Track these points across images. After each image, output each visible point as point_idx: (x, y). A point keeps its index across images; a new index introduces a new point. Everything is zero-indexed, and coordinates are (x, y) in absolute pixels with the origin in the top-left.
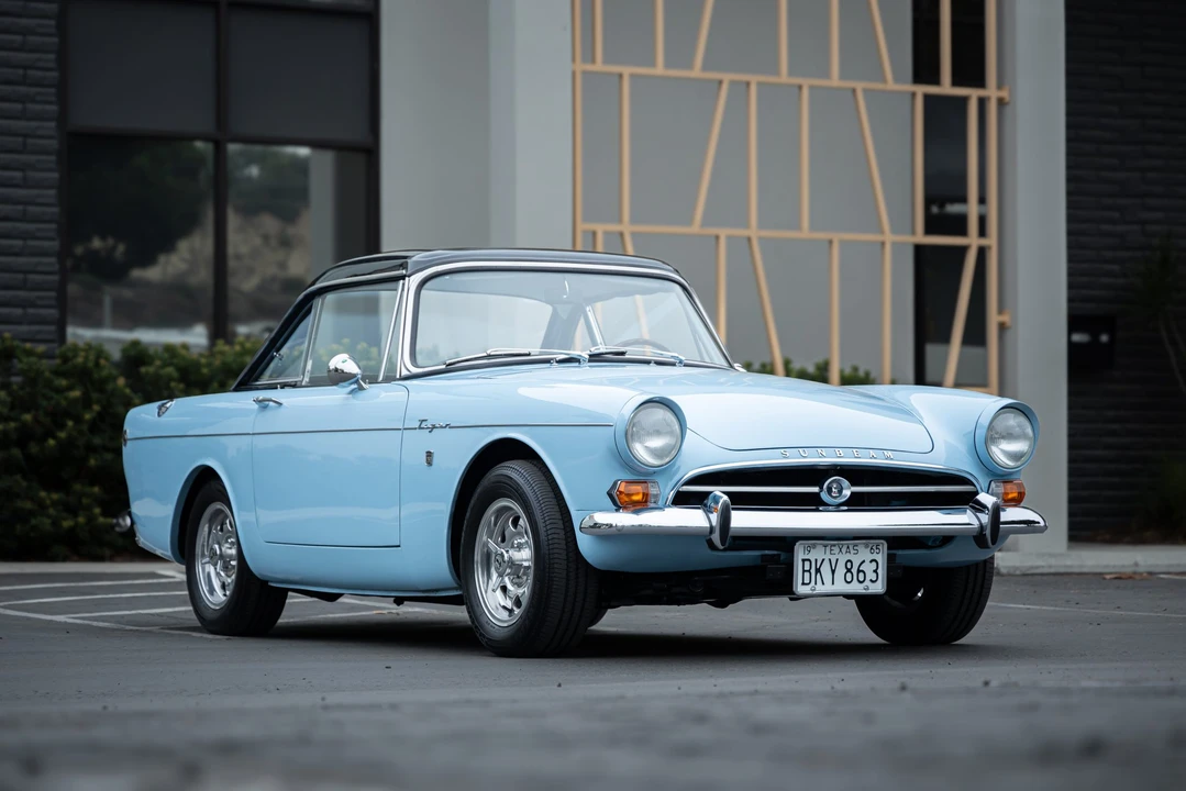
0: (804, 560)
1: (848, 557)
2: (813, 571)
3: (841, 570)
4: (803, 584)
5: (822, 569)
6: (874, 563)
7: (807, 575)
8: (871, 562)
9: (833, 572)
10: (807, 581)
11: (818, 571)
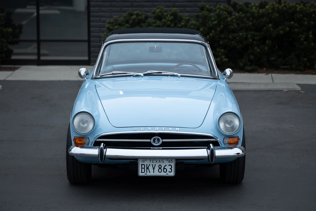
0: (142, 165)
1: (160, 164)
2: (146, 168)
3: (157, 168)
4: (142, 172)
5: (149, 168)
6: (170, 166)
7: (143, 170)
8: (169, 165)
9: (154, 169)
10: (143, 171)
11: (148, 168)
